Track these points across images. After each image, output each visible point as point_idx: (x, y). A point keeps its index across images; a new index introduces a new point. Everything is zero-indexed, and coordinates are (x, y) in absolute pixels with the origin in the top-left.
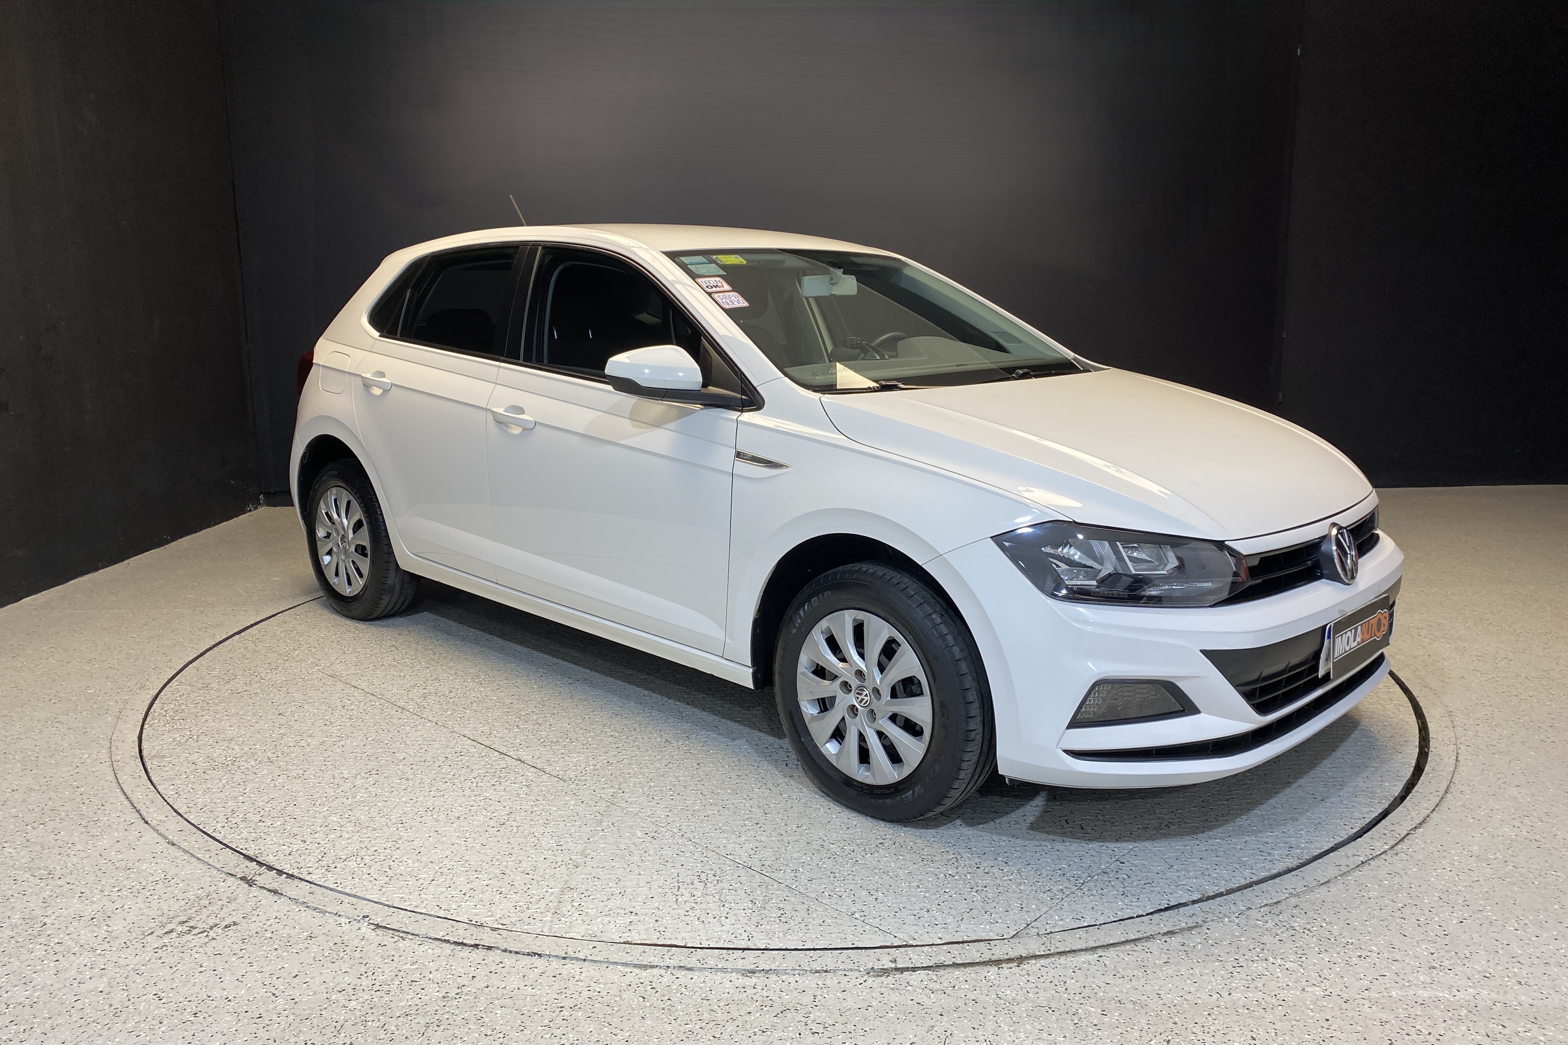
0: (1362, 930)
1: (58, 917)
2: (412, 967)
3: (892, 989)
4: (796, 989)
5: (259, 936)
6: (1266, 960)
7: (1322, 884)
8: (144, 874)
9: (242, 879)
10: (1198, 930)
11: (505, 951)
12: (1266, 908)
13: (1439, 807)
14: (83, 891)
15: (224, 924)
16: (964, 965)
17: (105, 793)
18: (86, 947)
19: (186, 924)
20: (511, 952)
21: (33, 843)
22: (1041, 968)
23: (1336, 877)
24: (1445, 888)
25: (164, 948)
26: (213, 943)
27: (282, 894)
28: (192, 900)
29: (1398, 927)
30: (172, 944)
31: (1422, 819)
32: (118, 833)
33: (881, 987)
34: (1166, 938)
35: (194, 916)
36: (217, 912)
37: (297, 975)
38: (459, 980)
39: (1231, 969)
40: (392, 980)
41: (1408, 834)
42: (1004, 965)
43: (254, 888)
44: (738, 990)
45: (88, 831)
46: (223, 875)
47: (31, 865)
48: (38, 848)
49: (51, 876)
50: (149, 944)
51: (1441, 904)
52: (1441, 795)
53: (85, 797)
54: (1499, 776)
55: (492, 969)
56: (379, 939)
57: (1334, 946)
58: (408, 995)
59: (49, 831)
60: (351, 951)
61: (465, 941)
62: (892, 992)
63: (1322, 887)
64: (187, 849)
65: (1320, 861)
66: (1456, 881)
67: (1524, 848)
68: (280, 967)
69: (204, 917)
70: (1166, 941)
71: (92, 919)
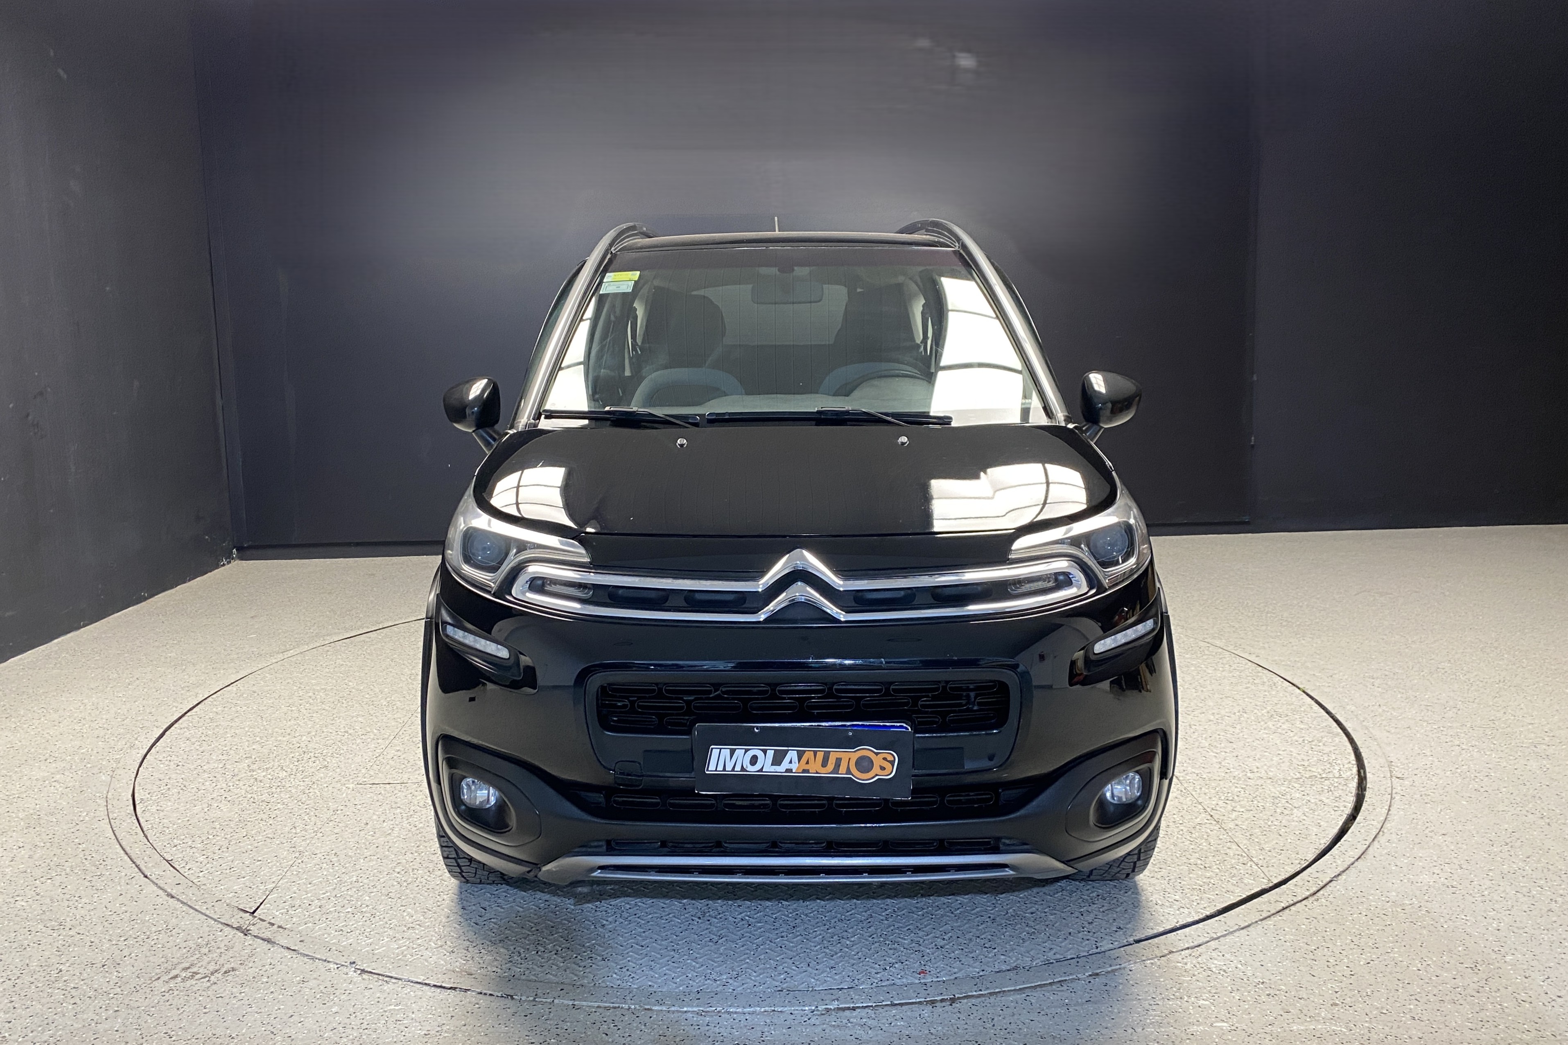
0: (1273, 970)
1: (72, 964)
2: (397, 1008)
3: (834, 1026)
4: (746, 1026)
5: (256, 980)
6: (1181, 998)
7: (1243, 929)
8: (147, 924)
9: (238, 929)
10: (1122, 971)
11: (481, 993)
12: (1187, 951)
13: (1367, 856)
14: (92, 940)
15: (224, 970)
16: (901, 1005)
17: (105, 849)
18: (100, 991)
19: (189, 970)
20: (485, 994)
21: (42, 896)
22: (972, 1006)
23: (1256, 922)
24: (1357, 932)
25: (171, 992)
26: (214, 987)
27: (275, 943)
28: (193, 949)
29: (1308, 968)
30: (178, 988)
31: (1346, 866)
32: (121, 886)
33: (824, 1024)
34: (1090, 979)
35: (195, 962)
36: (217, 959)
37: (292, 1016)
38: (439, 1019)
39: (1148, 1007)
40: (379, 1019)
41: (1331, 881)
42: (938, 1004)
43: (249, 937)
44: (693, 1027)
45: (92, 884)
46: (220, 926)
47: (43, 917)
48: (48, 901)
49: (62, 927)
50: (156, 988)
51: (1352, 946)
52: (1368, 843)
53: (87, 853)
54: (1427, 825)
55: (469, 1009)
56: (367, 982)
57: (1246, 986)
58: (393, 1032)
59: (57, 884)
60: (341, 994)
61: (444, 985)
62: (832, 1029)
63: (1241, 931)
64: (185, 901)
65: (1243, 907)
66: (1370, 925)
67: (1441, 894)
68: (276, 1008)
69: (204, 963)
70: (1090, 982)
71: (103, 966)
